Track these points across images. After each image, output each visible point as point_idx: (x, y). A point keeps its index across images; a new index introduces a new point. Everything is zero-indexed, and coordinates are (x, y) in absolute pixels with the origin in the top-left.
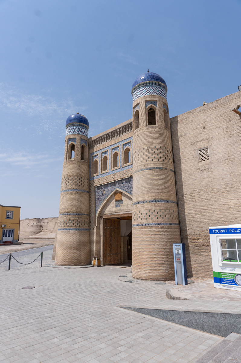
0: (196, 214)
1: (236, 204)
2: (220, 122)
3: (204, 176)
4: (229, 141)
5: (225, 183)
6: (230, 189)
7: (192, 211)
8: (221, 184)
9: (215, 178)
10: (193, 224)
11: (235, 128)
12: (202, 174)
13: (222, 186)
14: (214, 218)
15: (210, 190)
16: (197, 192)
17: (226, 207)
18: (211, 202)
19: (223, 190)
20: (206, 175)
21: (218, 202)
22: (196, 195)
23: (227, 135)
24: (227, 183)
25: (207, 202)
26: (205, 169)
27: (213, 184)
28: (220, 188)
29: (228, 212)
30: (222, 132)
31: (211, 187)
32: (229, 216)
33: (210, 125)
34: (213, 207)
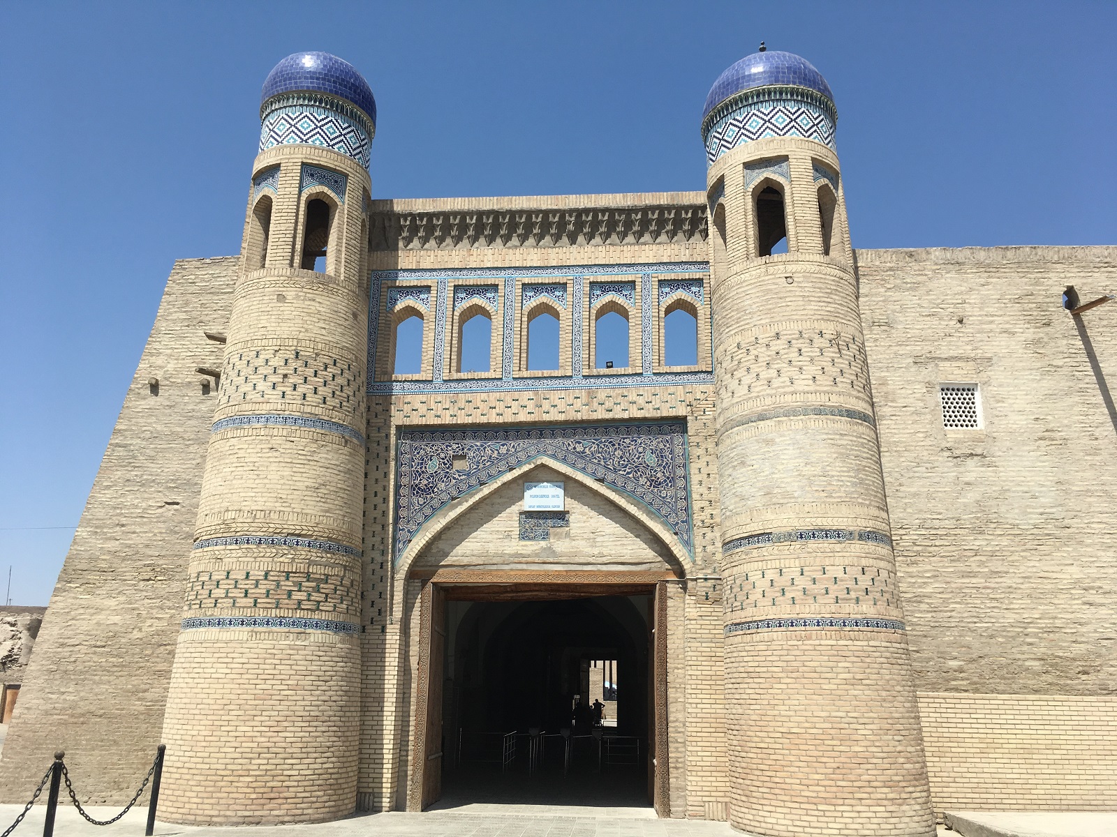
0: (945, 601)
1: (1078, 581)
2: (1015, 318)
3: (969, 477)
4: (1044, 383)
5: (1041, 510)
6: (1057, 532)
7: (929, 590)
8: (1030, 513)
9: (1008, 490)
10: (933, 632)
11: (1061, 349)
12: (962, 469)
13: (1031, 519)
14: (1011, 617)
15: (993, 526)
16: (943, 523)
17: (1049, 586)
18: (996, 565)
19: (1035, 531)
20: (974, 474)
21: (1022, 569)
22: (941, 535)
23: (1039, 365)
24: (1047, 511)
25: (982, 564)
26: (972, 455)
27: (1003, 509)
28: (1025, 524)
29: (1056, 601)
30: (1020, 351)
31: (996, 515)
32: (1060, 616)
33: (980, 316)
34: (1007, 581)
